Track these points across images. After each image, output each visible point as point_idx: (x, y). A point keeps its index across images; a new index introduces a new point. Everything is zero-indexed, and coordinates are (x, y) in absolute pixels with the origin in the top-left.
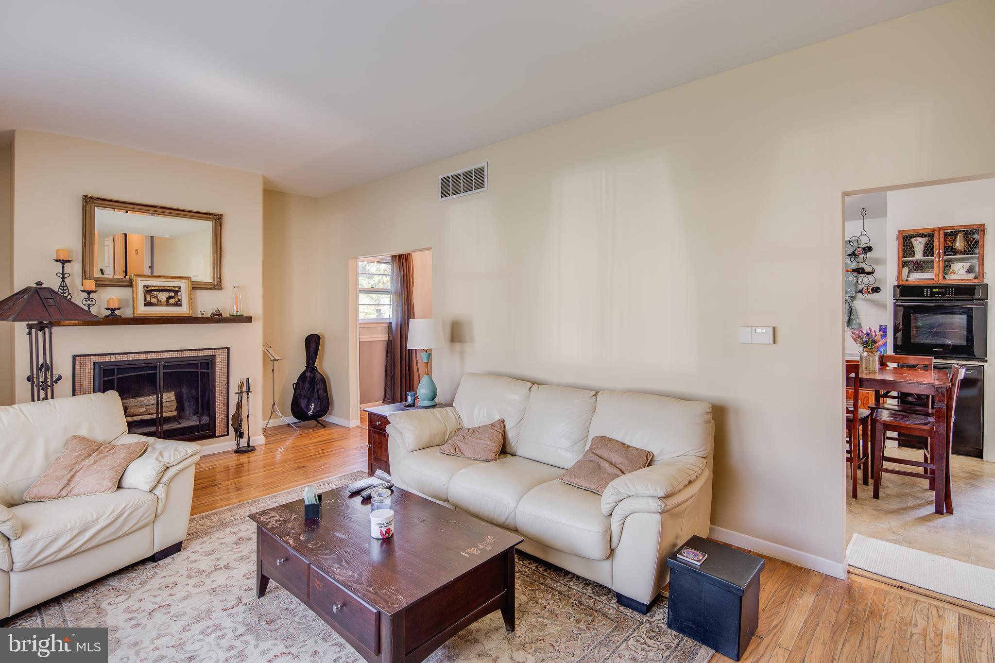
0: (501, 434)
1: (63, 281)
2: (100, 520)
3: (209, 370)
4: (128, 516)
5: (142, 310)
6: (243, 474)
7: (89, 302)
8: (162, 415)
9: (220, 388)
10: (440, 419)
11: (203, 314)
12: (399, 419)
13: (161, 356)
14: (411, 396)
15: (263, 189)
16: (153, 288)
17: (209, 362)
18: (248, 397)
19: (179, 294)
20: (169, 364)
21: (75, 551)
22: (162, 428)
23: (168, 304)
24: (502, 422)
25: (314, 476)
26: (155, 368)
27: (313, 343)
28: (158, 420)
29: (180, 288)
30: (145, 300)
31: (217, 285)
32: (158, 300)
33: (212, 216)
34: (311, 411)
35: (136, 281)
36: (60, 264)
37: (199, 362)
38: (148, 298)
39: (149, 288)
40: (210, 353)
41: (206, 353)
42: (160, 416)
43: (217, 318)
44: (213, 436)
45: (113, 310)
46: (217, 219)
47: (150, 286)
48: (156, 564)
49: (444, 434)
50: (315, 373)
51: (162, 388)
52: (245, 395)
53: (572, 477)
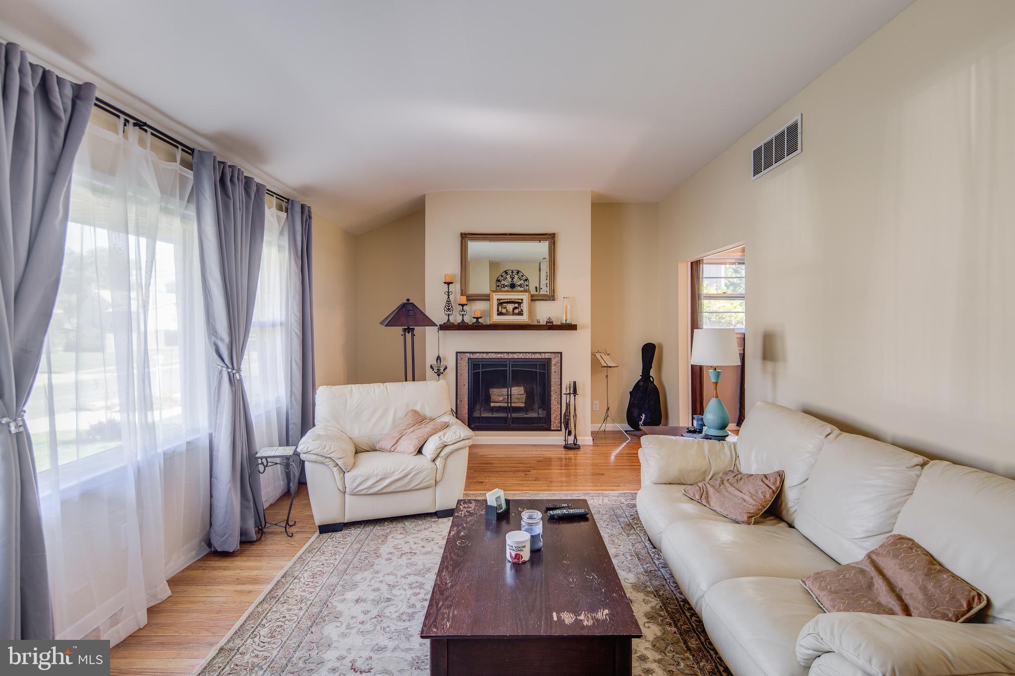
0: (771, 491)
1: (449, 297)
2: (395, 473)
3: (545, 370)
4: (412, 477)
5: (496, 319)
6: (552, 468)
7: (463, 313)
8: (511, 405)
9: (554, 388)
10: (706, 453)
11: (539, 322)
12: (647, 443)
13: (511, 356)
14: (698, 421)
16: (504, 301)
17: (545, 364)
18: (575, 399)
19: (522, 305)
20: (516, 363)
21: (379, 491)
22: (511, 415)
23: (514, 314)
24: (781, 476)
25: (601, 486)
26: (506, 366)
27: (649, 352)
28: (508, 408)
29: (522, 300)
30: (498, 311)
31: (551, 297)
32: (507, 311)
33: (547, 237)
34: (642, 422)
35: (492, 296)
36: (446, 285)
37: (538, 363)
38: (500, 309)
39: (501, 301)
40: (547, 356)
41: (543, 356)
42: (509, 406)
43: (550, 326)
44: (549, 429)
45: (477, 318)
46: (552, 239)
47: (501, 299)
48: (437, 519)
49: (705, 473)
50: (648, 383)
51: (511, 384)
52: (572, 396)
53: (815, 584)
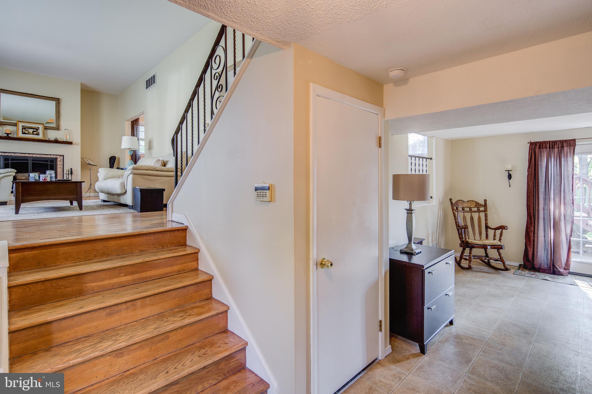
5: (21, 135)
9: (59, 172)
11: (50, 139)
13: (31, 155)
15: (81, 89)
16: (26, 127)
17: (53, 161)
18: (71, 176)
20: (34, 159)
23: (33, 134)
26: (27, 160)
27: (112, 160)
29: (39, 128)
30: (22, 131)
32: (29, 132)
33: (54, 99)
35: (19, 124)
37: (49, 159)
38: (24, 131)
41: (52, 156)
43: (56, 141)
45: (8, 134)
46: (58, 101)
52: (70, 175)
